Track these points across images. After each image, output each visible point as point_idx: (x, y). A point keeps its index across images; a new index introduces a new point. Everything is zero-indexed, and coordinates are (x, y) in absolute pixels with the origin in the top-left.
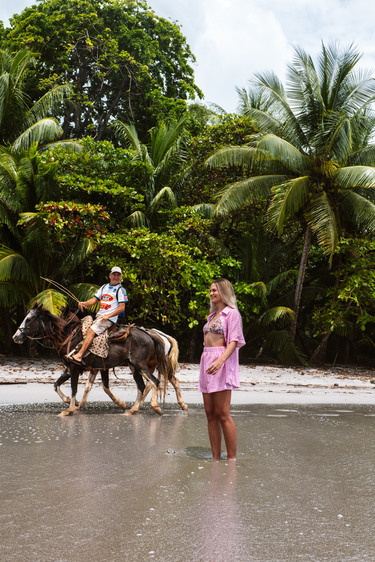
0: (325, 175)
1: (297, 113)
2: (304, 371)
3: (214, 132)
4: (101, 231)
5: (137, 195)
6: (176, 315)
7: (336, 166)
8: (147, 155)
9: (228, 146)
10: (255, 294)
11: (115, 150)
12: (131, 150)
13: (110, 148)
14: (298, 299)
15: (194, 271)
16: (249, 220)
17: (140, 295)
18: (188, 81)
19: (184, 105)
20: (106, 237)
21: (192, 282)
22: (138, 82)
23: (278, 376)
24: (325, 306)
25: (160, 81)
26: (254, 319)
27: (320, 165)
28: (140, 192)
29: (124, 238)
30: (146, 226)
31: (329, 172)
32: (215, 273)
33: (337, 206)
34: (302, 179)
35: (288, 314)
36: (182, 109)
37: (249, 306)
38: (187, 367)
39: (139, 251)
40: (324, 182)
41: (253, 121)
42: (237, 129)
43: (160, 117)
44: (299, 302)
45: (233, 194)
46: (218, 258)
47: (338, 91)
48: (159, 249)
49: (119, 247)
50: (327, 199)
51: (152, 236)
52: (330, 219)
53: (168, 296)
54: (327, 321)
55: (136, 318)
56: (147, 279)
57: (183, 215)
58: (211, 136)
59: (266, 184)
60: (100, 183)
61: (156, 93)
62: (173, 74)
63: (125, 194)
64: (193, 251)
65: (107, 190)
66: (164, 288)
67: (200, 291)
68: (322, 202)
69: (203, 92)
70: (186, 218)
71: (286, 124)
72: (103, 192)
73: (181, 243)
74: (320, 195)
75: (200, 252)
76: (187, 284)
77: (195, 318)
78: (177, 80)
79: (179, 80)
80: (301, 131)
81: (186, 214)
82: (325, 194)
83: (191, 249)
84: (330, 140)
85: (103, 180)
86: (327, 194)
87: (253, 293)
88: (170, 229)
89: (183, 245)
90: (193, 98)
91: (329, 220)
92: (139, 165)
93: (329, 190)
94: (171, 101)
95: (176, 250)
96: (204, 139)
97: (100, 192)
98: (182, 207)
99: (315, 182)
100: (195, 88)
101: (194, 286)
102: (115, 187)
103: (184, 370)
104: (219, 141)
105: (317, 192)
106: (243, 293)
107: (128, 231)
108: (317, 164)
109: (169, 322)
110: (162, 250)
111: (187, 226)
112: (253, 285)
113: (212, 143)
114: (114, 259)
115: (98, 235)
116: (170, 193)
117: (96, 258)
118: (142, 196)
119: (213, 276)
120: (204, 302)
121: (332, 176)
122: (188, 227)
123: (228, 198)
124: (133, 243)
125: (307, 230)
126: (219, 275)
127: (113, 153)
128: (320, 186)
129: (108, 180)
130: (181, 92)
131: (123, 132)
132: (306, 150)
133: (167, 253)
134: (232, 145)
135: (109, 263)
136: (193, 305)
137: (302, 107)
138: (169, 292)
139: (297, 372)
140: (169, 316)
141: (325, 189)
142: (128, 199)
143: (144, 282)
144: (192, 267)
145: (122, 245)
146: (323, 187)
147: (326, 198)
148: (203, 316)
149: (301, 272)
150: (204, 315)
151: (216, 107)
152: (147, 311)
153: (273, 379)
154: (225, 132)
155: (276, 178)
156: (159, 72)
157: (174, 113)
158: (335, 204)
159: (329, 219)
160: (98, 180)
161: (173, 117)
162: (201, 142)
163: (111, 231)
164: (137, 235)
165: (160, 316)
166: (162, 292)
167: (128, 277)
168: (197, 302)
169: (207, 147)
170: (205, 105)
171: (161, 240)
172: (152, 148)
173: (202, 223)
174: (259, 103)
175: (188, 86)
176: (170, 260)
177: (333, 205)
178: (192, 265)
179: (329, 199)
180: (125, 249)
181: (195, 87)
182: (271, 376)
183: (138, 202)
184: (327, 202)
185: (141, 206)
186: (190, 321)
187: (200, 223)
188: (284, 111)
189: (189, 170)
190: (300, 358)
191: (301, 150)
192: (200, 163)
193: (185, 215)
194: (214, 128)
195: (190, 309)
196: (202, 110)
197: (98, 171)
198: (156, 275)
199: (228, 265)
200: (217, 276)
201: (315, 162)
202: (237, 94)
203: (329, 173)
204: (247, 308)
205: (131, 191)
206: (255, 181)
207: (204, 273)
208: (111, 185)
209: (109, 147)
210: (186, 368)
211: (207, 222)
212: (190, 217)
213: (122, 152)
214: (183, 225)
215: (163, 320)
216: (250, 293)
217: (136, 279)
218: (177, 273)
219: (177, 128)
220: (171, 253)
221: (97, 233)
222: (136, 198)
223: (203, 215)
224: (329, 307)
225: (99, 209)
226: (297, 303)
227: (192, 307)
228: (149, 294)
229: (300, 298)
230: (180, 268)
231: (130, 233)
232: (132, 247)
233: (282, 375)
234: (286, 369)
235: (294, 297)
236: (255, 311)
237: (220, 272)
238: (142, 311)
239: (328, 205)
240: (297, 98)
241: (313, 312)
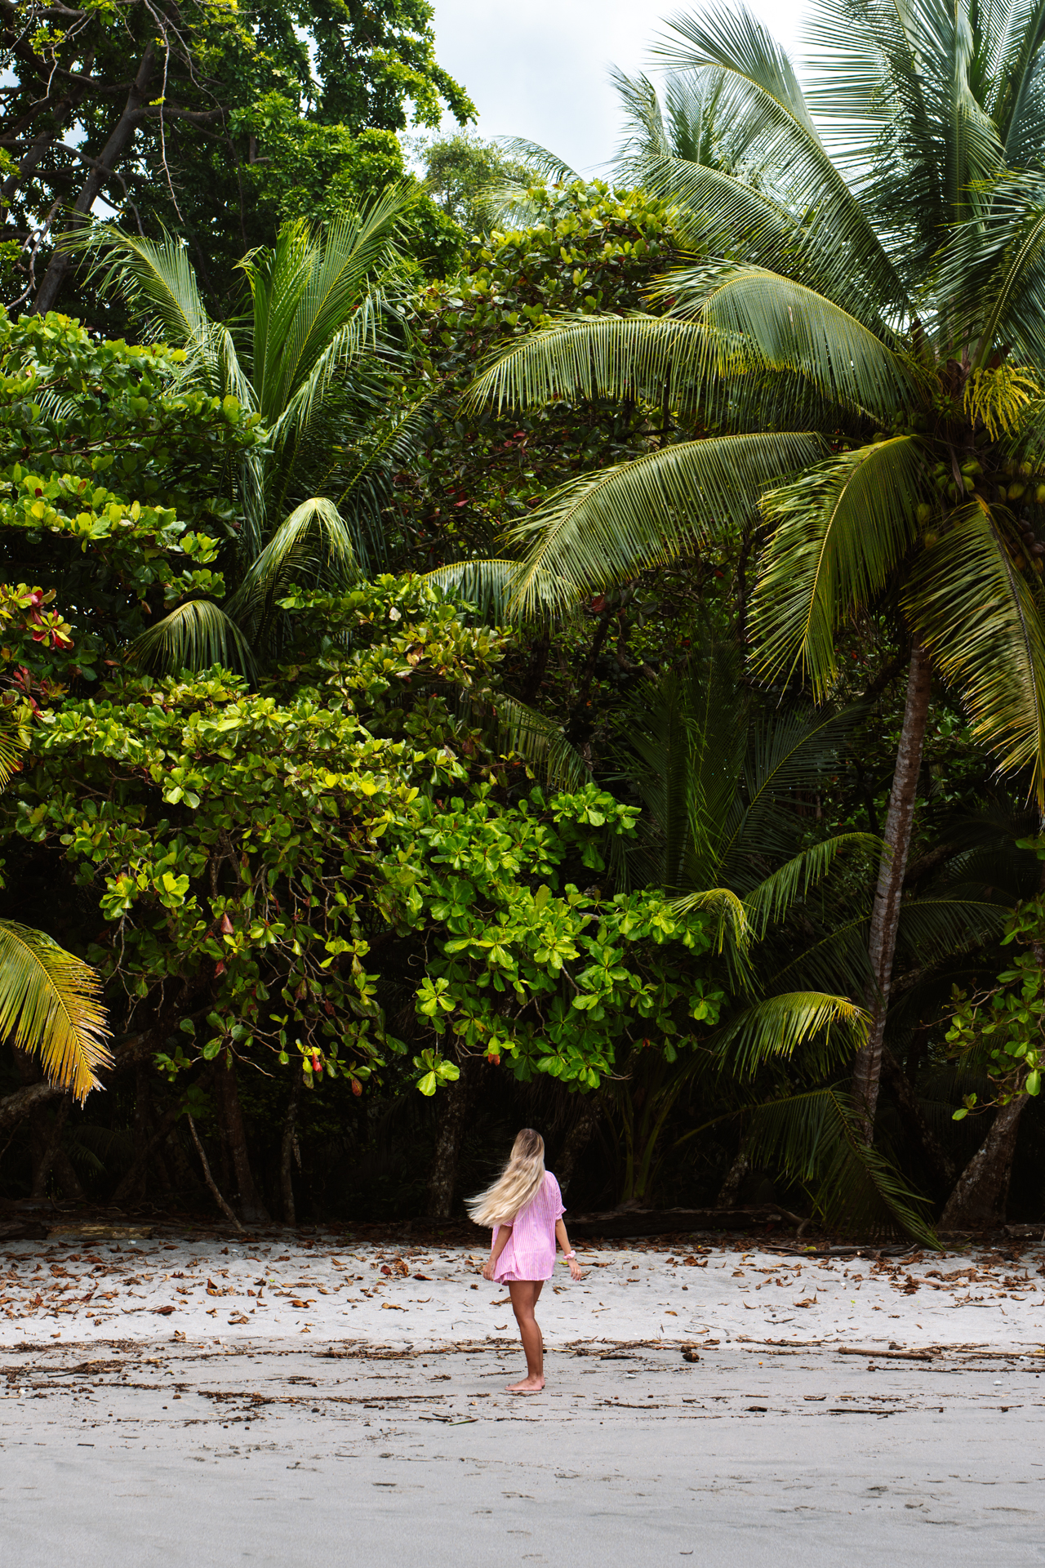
0: (982, 428)
1: (857, 175)
2: (917, 1271)
3: (511, 263)
4: (36, 696)
5: (190, 536)
6: (363, 1043)
7: (1026, 389)
8: (234, 367)
9: (573, 316)
10: (698, 945)
11: (95, 351)
12: (161, 349)
13: (73, 345)
14: (885, 953)
15: (434, 851)
16: (677, 615)
17: (206, 960)
18: (409, 52)
19: (390, 152)
20: (58, 721)
21: (426, 898)
22: (196, 61)
23: (800, 1299)
24: (1001, 984)
25: (293, 54)
26: (695, 1046)
27: (960, 387)
28: (202, 522)
29: (135, 721)
30: (233, 664)
31: (1000, 412)
32: (527, 853)
33: (1035, 556)
34: (885, 450)
35: (841, 1024)
36: (381, 169)
37: (674, 991)
38: (414, 1267)
39: (197, 777)
40: (979, 458)
41: (673, 211)
42: (608, 245)
43: (293, 206)
44: (888, 966)
45: (596, 519)
46: (537, 791)
47: (1029, 78)
48: (282, 765)
49: (111, 761)
50: (994, 531)
51: (250, 709)
52: (1013, 615)
53: (326, 964)
54: (1008, 1048)
55: (188, 1063)
56: (236, 892)
57: (388, 614)
58: (500, 277)
59: (735, 472)
60: (32, 492)
61: (274, 107)
62: (347, 28)
63: (136, 534)
64: (427, 767)
65: (60, 521)
66: (308, 928)
67: (463, 936)
68: (973, 545)
69: (472, 95)
70: (399, 627)
71: (814, 220)
72: (44, 530)
73: (377, 735)
74: (964, 516)
75: (459, 771)
76: (404, 906)
77: (449, 1054)
78: (361, 52)
79: (370, 53)
80: (876, 246)
81: (401, 608)
82: (983, 507)
83: (419, 756)
84: (1000, 280)
85: (47, 479)
86: (992, 509)
87: (688, 940)
88: (330, 674)
89: (388, 741)
90: (433, 119)
91: (1008, 624)
92: (197, 411)
93: (1002, 488)
94: (334, 139)
95: (357, 764)
96: (474, 291)
97: (31, 529)
98: (384, 578)
99: (942, 459)
100: (436, 80)
101: (439, 913)
102: (95, 503)
103: (396, 1285)
104: (534, 298)
105: (949, 503)
106: (647, 941)
107: (153, 690)
108: (947, 381)
109: (332, 1073)
110: (293, 770)
111: (402, 658)
112: (689, 902)
113: (506, 306)
114: (91, 811)
115: (24, 712)
116: (333, 523)
117: (17, 808)
118: (208, 542)
119: (517, 869)
120: (482, 983)
121: (1013, 433)
122: (406, 663)
123: (572, 536)
124: (173, 739)
125: (914, 661)
126: (548, 863)
127: (89, 364)
128: (963, 474)
129: (67, 477)
130: (379, 97)
131: (124, 271)
132: (899, 325)
133: (314, 781)
134: (590, 311)
135: (70, 830)
136: (432, 998)
137: (879, 149)
138: (330, 947)
139: (885, 1278)
140: (334, 1046)
141: (986, 485)
142: (149, 555)
143: (220, 904)
144: (424, 831)
145: (126, 750)
146: (975, 476)
147: (987, 528)
148: (479, 1043)
149: (894, 837)
150: (480, 1037)
151: (531, 154)
152: (236, 1031)
153: (780, 1317)
154: (557, 259)
155: (774, 445)
156: (289, 22)
157: (347, 186)
158: (1029, 546)
159: (1006, 617)
160: (24, 475)
161: (346, 206)
162: (460, 303)
163: (81, 689)
164: (188, 708)
165: (291, 1049)
166: (297, 950)
167: (151, 887)
168: (454, 981)
169: (485, 324)
170: (494, 145)
171: (291, 727)
172: (258, 332)
173: (469, 645)
174: (709, 134)
175: (409, 73)
176: (333, 807)
177: (1021, 551)
178: (428, 823)
179: (1006, 531)
180: (142, 769)
181: (438, 76)
182: (774, 1303)
183: (193, 566)
184: (996, 543)
185: (204, 578)
186: (424, 1063)
187: (457, 646)
188: (802, 166)
189: (412, 420)
190: (901, 1208)
191: (877, 327)
192: (457, 392)
193: (393, 611)
194: (511, 245)
195: (424, 1015)
196: (481, 165)
197: (26, 437)
198: (272, 875)
199: (582, 820)
200: (535, 869)
201: (940, 374)
202: (618, 98)
203: (997, 419)
204: (665, 1003)
205: (163, 520)
206: (689, 462)
207: (478, 857)
208: (77, 498)
209: (71, 338)
210: (406, 1275)
211: (488, 641)
212: (418, 619)
213: (125, 355)
214: (386, 656)
215: (307, 1065)
216: (675, 937)
217: (188, 895)
218: (362, 862)
219: (358, 247)
220: (331, 780)
221: (20, 702)
222: (186, 545)
223: (472, 609)
224: (1016, 988)
225: (25, 603)
226: (882, 969)
227: (428, 1008)
228: (246, 957)
229: (892, 946)
230: (374, 842)
231: (160, 695)
232: (168, 759)
233: (820, 1296)
234: (837, 1264)
235: (867, 944)
236: (700, 1012)
237: (548, 849)
238: (215, 1032)
239: (998, 556)
240: (855, 114)
241: (949, 1011)
